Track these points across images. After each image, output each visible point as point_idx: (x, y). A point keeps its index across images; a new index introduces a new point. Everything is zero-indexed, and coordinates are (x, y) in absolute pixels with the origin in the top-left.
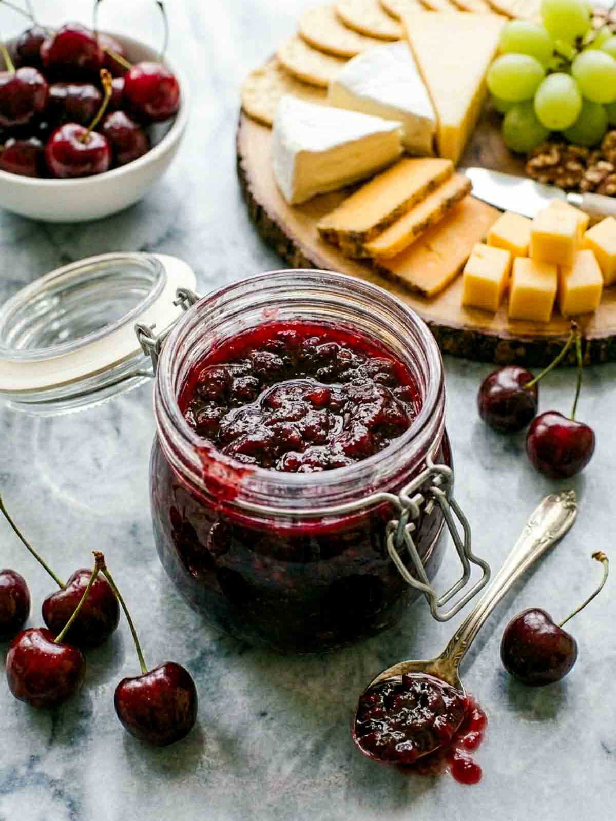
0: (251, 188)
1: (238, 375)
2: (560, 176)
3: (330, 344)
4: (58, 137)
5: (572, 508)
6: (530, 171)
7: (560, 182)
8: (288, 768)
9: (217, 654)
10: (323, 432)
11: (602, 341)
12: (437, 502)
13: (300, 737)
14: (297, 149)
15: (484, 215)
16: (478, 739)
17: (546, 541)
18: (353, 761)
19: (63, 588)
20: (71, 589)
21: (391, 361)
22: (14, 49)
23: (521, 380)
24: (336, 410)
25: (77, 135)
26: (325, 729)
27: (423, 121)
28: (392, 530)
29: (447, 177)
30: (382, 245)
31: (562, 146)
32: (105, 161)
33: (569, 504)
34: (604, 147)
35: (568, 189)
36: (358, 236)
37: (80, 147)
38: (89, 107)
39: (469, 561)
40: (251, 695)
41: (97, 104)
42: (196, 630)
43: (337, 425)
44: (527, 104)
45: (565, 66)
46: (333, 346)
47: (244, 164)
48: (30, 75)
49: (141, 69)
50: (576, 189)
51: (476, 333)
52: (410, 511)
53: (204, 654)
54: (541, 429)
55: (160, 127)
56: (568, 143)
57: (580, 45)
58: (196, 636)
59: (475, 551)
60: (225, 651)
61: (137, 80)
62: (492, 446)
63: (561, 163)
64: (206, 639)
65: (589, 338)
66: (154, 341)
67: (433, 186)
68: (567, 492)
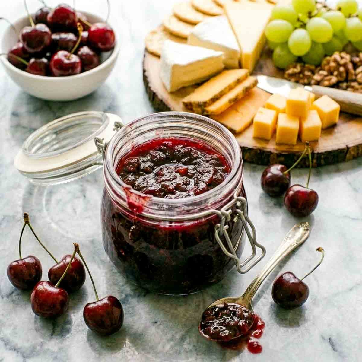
0: (150, 85)
1: (143, 162)
2: (302, 78)
3: (188, 147)
4: (56, 57)
5: (307, 230)
6: (286, 76)
7: (302, 81)
8: (168, 347)
9: (133, 296)
10: (184, 186)
11: (322, 153)
12: (239, 217)
13: (174, 332)
14: (173, 63)
15: (264, 96)
16: (261, 334)
17: (294, 244)
18: (199, 343)
19: (58, 263)
20: (62, 264)
21: (217, 155)
22: (34, 18)
23: (282, 170)
24: (191, 177)
25: (66, 56)
26: (186, 329)
27: (234, 52)
28: (218, 228)
29: (246, 77)
30: (213, 108)
31: (302, 64)
32: (79, 69)
33: (306, 228)
34: (323, 64)
35: (305, 84)
36: (202, 104)
37: (66, 61)
38: (71, 44)
39: (255, 246)
40: (149, 314)
41: (75, 42)
42: (123, 286)
43: (191, 183)
44: (285, 44)
45: (304, 26)
46: (189, 148)
47: (146, 74)
48: (42, 27)
49: (96, 26)
50: (309, 84)
51: (260, 150)
52: (226, 218)
53: (127, 296)
54: (291, 193)
55: (105, 54)
56: (305, 63)
57: (310, 16)
58: (123, 288)
59: (258, 241)
60: (137, 294)
61: (94, 31)
62: (268, 203)
63: (301, 72)
64: (128, 289)
65: (316, 152)
66: (103, 145)
67: (239, 82)
68: (305, 223)
